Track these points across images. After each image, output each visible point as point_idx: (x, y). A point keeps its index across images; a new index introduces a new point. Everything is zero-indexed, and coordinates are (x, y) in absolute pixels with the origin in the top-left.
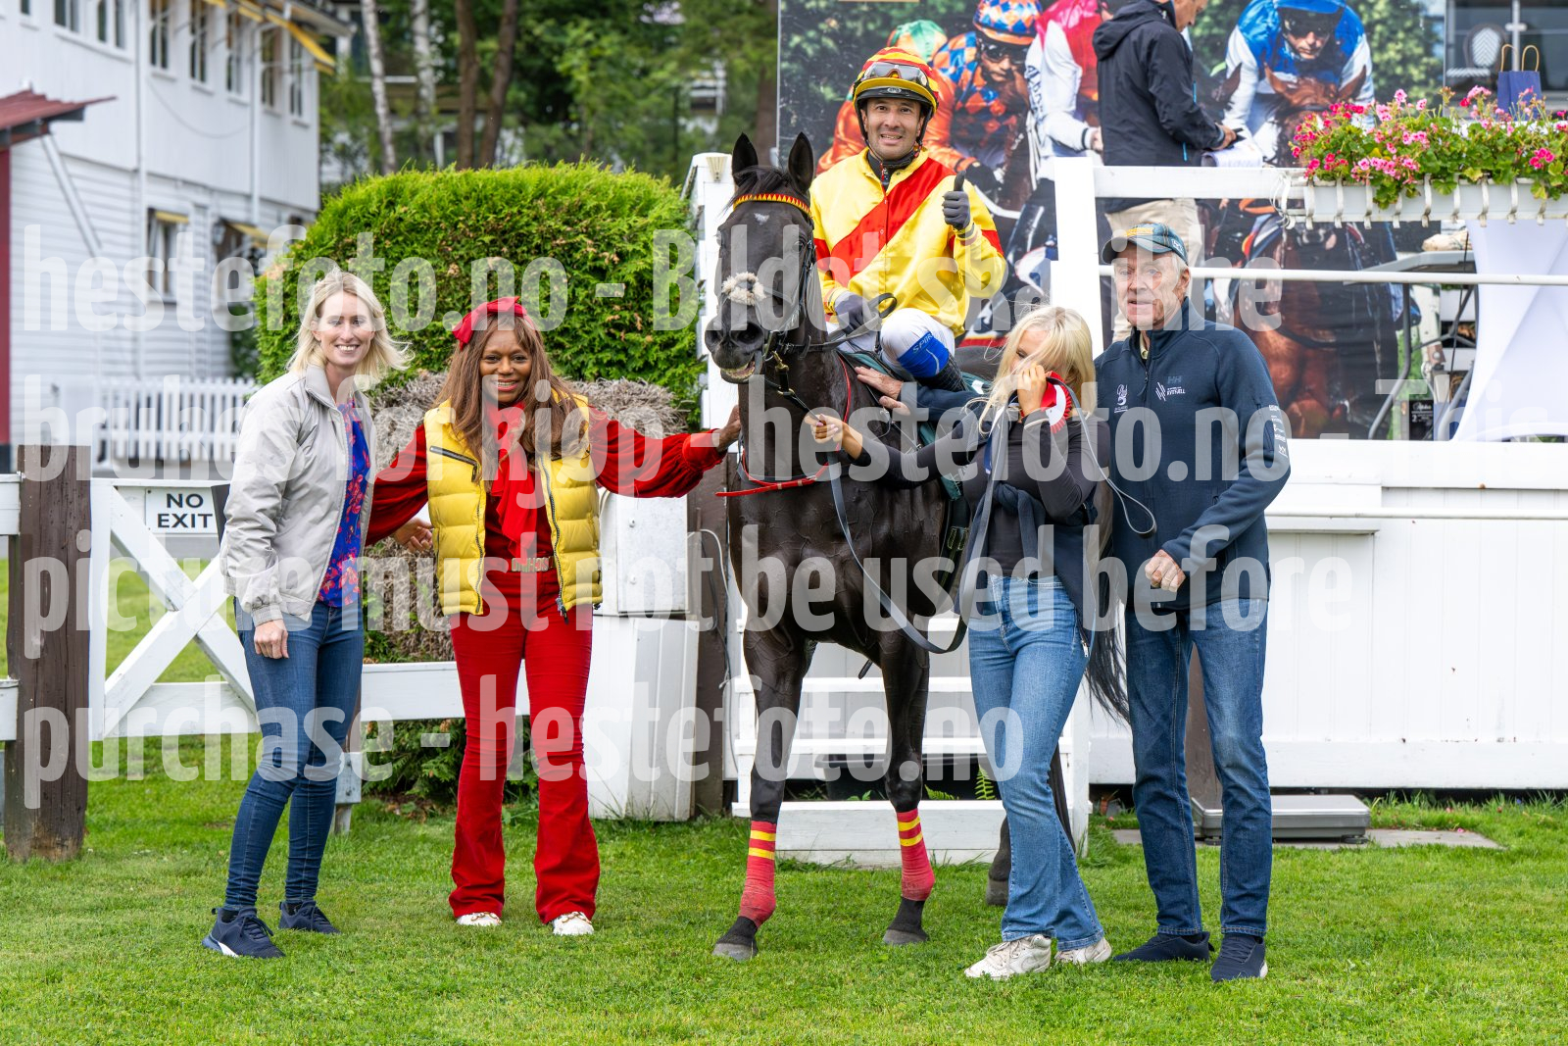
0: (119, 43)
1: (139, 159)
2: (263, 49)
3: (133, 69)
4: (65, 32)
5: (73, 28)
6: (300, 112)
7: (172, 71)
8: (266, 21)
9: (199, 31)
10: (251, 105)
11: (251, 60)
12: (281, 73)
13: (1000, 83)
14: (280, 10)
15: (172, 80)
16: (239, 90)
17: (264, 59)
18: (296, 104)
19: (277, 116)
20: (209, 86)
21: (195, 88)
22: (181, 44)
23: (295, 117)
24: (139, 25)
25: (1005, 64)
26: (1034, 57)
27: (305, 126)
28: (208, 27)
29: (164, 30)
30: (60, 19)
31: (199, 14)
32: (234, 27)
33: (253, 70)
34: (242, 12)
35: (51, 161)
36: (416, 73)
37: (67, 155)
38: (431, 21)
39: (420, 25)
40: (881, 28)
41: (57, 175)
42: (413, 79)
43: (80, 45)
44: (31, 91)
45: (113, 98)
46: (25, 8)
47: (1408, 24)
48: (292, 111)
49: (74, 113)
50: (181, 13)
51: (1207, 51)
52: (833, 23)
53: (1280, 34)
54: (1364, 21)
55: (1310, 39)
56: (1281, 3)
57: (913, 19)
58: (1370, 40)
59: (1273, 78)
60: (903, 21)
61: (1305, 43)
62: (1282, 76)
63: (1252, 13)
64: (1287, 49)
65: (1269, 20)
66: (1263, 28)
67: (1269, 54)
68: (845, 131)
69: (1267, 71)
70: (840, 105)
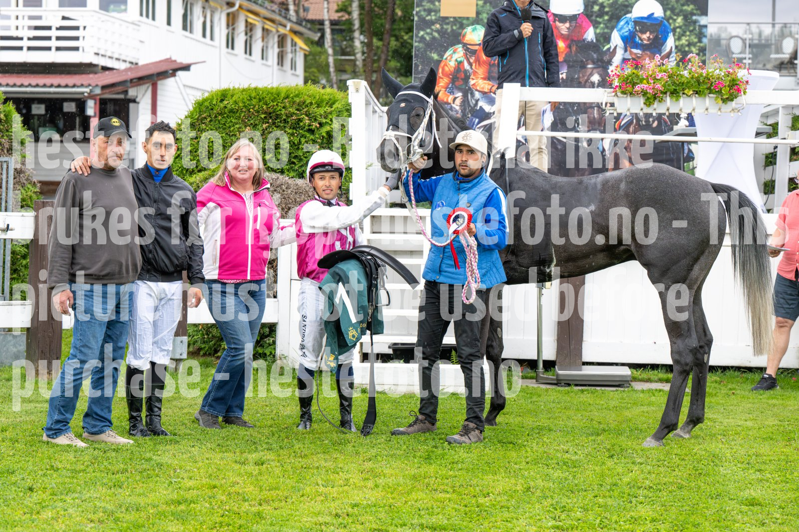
0: (212, 38)
2: (279, 42)
3: (218, 49)
4: (187, 34)
5: (191, 32)
6: (295, 70)
7: (236, 51)
8: (278, 31)
9: (249, 34)
10: (273, 66)
11: (273, 47)
12: (287, 53)
14: (285, 26)
15: (236, 55)
16: (267, 60)
17: (279, 47)
18: (293, 66)
19: (285, 71)
20: (253, 58)
21: (247, 59)
22: (240, 40)
23: (293, 72)
24: (221, 30)
27: (297, 76)
28: (253, 32)
29: (233, 34)
30: (185, 28)
31: (249, 28)
32: (265, 33)
33: (273, 52)
34: (266, 27)
35: (179, 88)
36: (354, 55)
37: (187, 86)
38: (361, 34)
39: (357, 34)
40: (459, 28)
41: (181, 93)
42: (352, 58)
43: (194, 39)
44: (170, 58)
45: (204, 62)
46: (169, 23)
47: (691, 28)
48: (292, 69)
49: (186, 68)
50: (241, 27)
51: (602, 39)
52: (438, 26)
53: (634, 33)
54: (672, 27)
55: (648, 34)
56: (635, 18)
57: (473, 25)
58: (674, 35)
59: (631, 52)
60: (468, 26)
61: (645, 36)
62: (634, 51)
63: (622, 23)
64: (637, 39)
65: (630, 26)
66: (627, 29)
67: (629, 41)
68: (442, 73)
69: (628, 49)
70: (440, 61)
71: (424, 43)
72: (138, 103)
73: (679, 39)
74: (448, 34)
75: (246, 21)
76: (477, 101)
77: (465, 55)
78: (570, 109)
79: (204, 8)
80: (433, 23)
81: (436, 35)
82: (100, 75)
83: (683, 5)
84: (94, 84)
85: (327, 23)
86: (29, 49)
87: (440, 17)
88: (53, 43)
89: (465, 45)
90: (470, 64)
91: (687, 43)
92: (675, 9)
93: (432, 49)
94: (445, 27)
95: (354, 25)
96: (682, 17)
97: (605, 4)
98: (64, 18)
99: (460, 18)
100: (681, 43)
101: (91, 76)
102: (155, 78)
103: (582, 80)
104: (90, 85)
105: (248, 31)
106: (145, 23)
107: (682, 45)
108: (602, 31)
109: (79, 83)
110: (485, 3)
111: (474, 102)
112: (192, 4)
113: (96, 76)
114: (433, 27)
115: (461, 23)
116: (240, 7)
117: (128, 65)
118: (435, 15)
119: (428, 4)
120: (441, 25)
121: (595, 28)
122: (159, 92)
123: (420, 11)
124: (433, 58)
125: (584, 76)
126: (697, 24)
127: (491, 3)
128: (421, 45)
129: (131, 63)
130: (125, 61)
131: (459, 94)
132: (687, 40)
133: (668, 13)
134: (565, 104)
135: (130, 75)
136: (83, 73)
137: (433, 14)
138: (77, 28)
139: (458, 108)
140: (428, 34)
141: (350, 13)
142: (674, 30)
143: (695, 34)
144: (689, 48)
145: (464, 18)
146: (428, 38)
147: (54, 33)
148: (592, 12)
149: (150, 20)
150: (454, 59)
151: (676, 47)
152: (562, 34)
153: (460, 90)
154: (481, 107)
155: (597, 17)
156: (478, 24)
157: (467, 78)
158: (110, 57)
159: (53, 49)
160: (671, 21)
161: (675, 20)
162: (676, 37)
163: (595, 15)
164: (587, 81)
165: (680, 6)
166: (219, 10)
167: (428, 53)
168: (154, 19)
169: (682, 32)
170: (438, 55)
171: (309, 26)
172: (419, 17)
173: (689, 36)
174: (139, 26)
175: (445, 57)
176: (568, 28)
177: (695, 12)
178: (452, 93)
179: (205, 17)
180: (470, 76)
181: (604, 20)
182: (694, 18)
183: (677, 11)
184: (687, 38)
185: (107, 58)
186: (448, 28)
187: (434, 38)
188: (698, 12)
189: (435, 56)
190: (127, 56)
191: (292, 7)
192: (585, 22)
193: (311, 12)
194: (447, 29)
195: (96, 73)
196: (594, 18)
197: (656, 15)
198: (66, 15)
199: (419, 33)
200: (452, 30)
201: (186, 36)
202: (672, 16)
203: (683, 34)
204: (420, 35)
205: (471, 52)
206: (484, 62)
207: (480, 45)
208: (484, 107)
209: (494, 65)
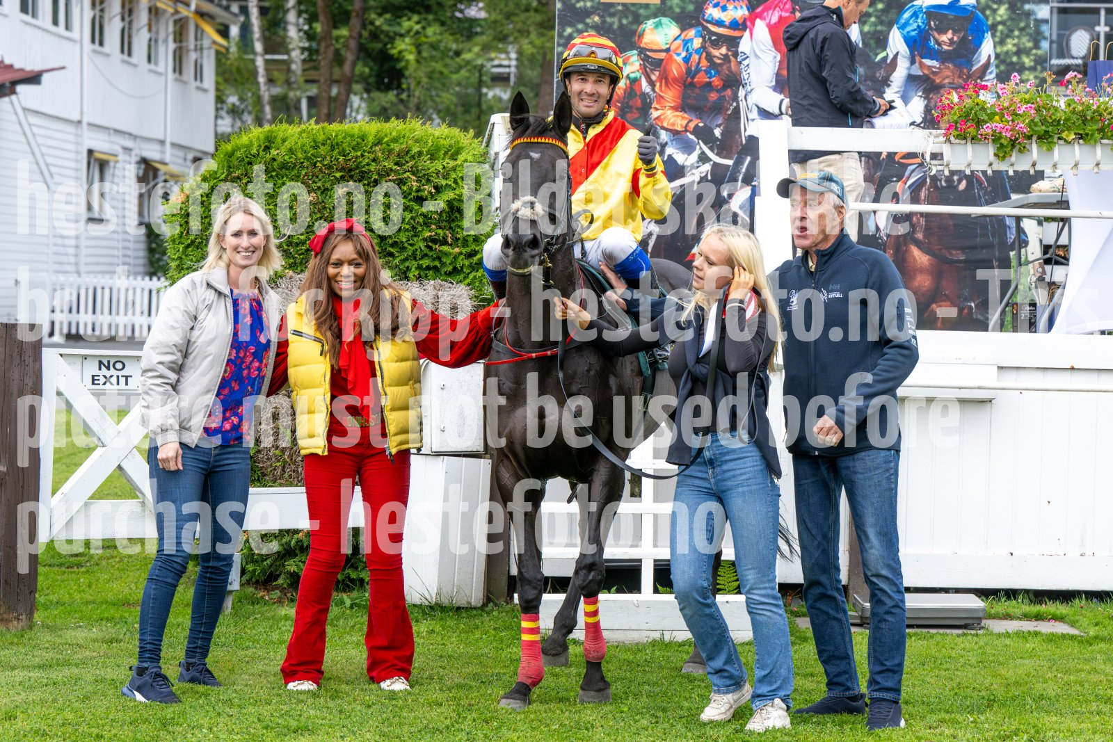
0: (68, 27)
1: (82, 113)
2: (175, 33)
3: (78, 46)
4: (28, 18)
5: (34, 15)
6: (201, 80)
7: (106, 48)
8: (177, 12)
9: (127, 19)
10: (166, 74)
11: (166, 41)
12: (188, 51)
13: (720, 64)
14: (188, 5)
15: (107, 55)
16: (156, 64)
17: (175, 41)
18: (199, 74)
19: (185, 83)
20: (134, 60)
21: (124, 61)
22: (113, 29)
23: (198, 83)
24: (83, 15)
25: (724, 50)
26: (745, 45)
27: (205, 91)
28: (134, 16)
29: (101, 17)
30: (24, 9)
31: (127, 7)
32: (153, 17)
33: (166, 51)
34: (159, 5)
35: (16, 113)
37: (29, 110)
38: (300, 14)
39: (291, 17)
40: (632, 23)
41: (20, 124)
42: (285, 57)
43: (39, 28)
44: (3, 62)
45: (63, 68)
47: (1022, 25)
48: (196, 79)
49: (34, 78)
50: (114, 6)
51: (872, 42)
52: (597, 18)
53: (928, 31)
54: (990, 23)
55: (950, 35)
56: (928, 7)
57: (655, 16)
58: (993, 36)
59: (921, 63)
60: (648, 18)
61: (944, 38)
62: (927, 62)
63: (906, 15)
64: (932, 43)
65: (919, 20)
66: (915, 26)
67: (918, 46)
69: (917, 58)
73: (1002, 42)
74: (614, 33)
76: (664, 146)
77: (643, 68)
80: (588, 13)
87: (599, 3)
89: (642, 52)
90: (652, 84)
91: (1014, 49)
94: (609, 20)
96: (1006, 6)
99: (633, 4)
100: (1005, 49)
105: (126, 15)
107: (1007, 53)
108: (872, 29)
114: (588, 21)
115: (636, 14)
120: (601, 17)
126: (1032, 17)
132: (1014, 45)
142: (993, 28)
143: (1030, 35)
144: (1019, 57)
145: (640, 5)
151: (997, 56)
153: (637, 126)
154: (670, 156)
156: (664, 15)
157: (646, 108)
160: (988, 12)
161: (995, 11)
162: (997, 40)
169: (1006, 32)
172: (564, 3)
173: (1018, 37)
180: (651, 103)
181: (876, 10)
184: (1016, 41)
186: (614, 21)
194: (611, 24)
199: (563, 30)
200: (621, 26)
201: (27, 23)
202: (990, 3)
203: (1009, 35)
204: (566, 34)
205: (652, 62)
206: (675, 80)
207: (668, 50)
208: (675, 156)
209: (692, 85)
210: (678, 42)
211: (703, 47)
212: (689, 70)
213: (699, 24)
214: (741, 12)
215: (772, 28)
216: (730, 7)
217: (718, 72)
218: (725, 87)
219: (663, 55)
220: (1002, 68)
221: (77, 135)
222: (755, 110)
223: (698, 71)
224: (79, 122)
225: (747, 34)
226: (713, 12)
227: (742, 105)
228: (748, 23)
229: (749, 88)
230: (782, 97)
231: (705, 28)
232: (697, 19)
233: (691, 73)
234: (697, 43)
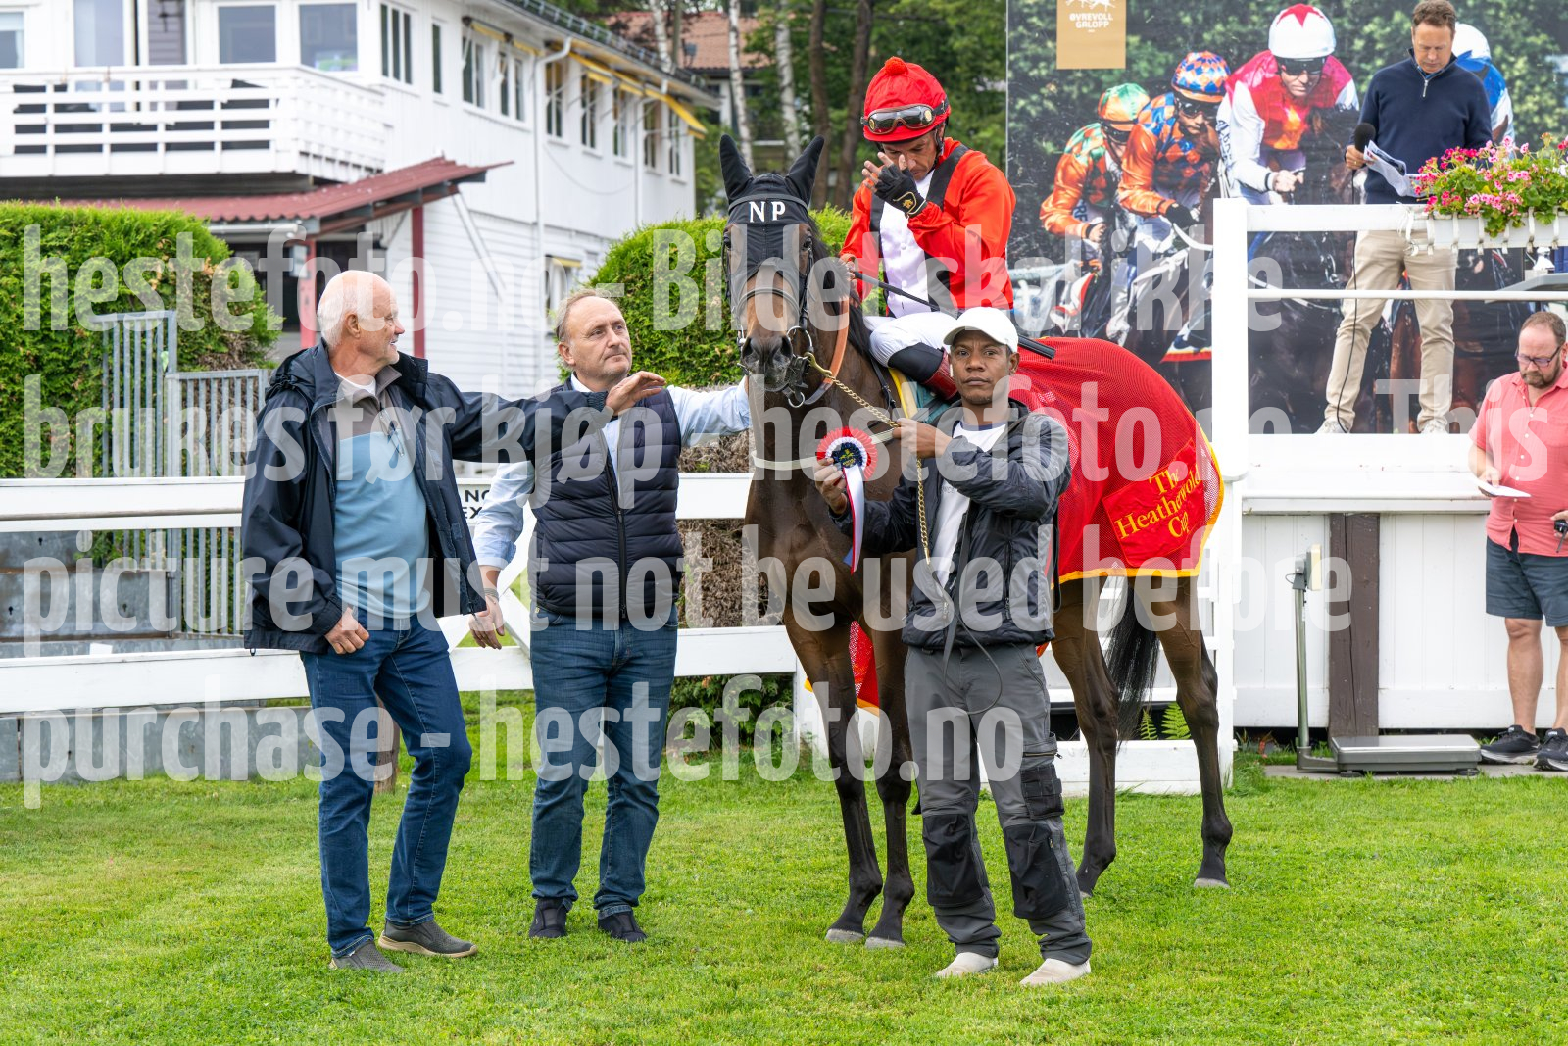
0: (519, 116)
1: (538, 214)
2: (645, 118)
3: (531, 138)
4: (472, 107)
6: (678, 172)
7: (566, 139)
8: (645, 96)
9: (589, 105)
10: (635, 166)
11: (635, 128)
12: (661, 139)
13: (1196, 136)
14: (658, 86)
15: (566, 147)
16: (624, 154)
17: (646, 128)
18: (674, 165)
19: (659, 176)
20: (598, 151)
21: (586, 153)
22: (573, 116)
23: (674, 176)
24: (536, 99)
25: (1199, 119)
26: (1224, 113)
27: (683, 184)
28: (597, 100)
29: (558, 103)
30: (467, 96)
31: (588, 93)
32: (619, 101)
33: (636, 138)
34: (624, 87)
35: (461, 216)
36: (784, 138)
37: (476, 212)
38: (797, 95)
39: (787, 96)
41: (466, 228)
42: (781, 143)
43: (486, 118)
44: (443, 158)
45: (511, 163)
46: (437, 88)
47: (1544, 79)
48: (671, 171)
49: (477, 176)
50: (573, 90)
52: (1053, 88)
54: (1506, 78)
57: (1120, 83)
58: (1511, 93)
60: (1111, 85)
68: (1064, 179)
70: (1059, 157)
71: (1028, 122)
72: (385, 249)
73: (1521, 100)
74: (1073, 104)
75: (584, 78)
76: (1133, 232)
77: (1108, 143)
78: (1314, 242)
79: (502, 55)
80: (1042, 82)
81: (1049, 105)
82: (312, 195)
83: (1526, 35)
84: (305, 214)
85: (736, 76)
86: (169, 147)
87: (1055, 70)
88: (218, 135)
89: (1106, 124)
90: (1118, 161)
91: (1535, 108)
92: (1513, 42)
93: (1043, 134)
94: (1066, 89)
95: (782, 78)
96: (1525, 58)
97: (1376, 36)
98: (236, 84)
99: (1094, 70)
100: (1524, 108)
101: (295, 198)
102: (420, 198)
103: (1336, 185)
104: (297, 217)
105: (588, 100)
106: (393, 89)
107: (1527, 112)
109: (274, 215)
110: (1143, 41)
111: (1126, 233)
112: (479, 48)
113: (306, 198)
114: (1043, 91)
115: (1097, 81)
116: (573, 51)
117: (363, 174)
118: (1047, 67)
119: (1033, 46)
120: (1058, 86)
121: (1359, 82)
122: (427, 226)
123: (1017, 60)
124: (1044, 150)
125: (1338, 177)
126: (1555, 71)
127: (1154, 40)
128: (1021, 126)
129: (369, 169)
130: (357, 166)
131: (1098, 220)
132: (1535, 103)
133: (1499, 50)
134: (1303, 234)
135: (371, 195)
136: (276, 194)
137: (1042, 64)
138: (263, 104)
139: (1095, 246)
140: (1033, 103)
141: (771, 54)
142: (1510, 84)
143: (1553, 91)
144: (1541, 117)
145: (1103, 71)
146: (1033, 112)
147: (217, 115)
148: (1352, 52)
149: (402, 84)
150: (1085, 151)
151: (1516, 116)
152: (1294, 97)
153: (1098, 210)
154: (1140, 243)
155: (1360, 61)
156: (1130, 81)
157: (1111, 188)
158: (329, 160)
159: (218, 147)
160: (1504, 66)
161: (1511, 65)
162: (1515, 97)
163: (1357, 57)
164: (1344, 186)
165: (1521, 38)
166: (532, 57)
167: (1035, 141)
168: (408, 80)
169: (1525, 88)
170: (1055, 145)
171: (703, 82)
172: (1015, 72)
173: (1540, 94)
174: (382, 94)
175: (1068, 148)
176: (1305, 85)
177: (1550, 47)
178: (1083, 217)
179: (506, 74)
180: (1117, 183)
181: (1375, 67)
182: (1549, 59)
183: (1515, 46)
184: (1537, 98)
185: (324, 160)
186: (1073, 91)
187: (1045, 111)
188: (1557, 47)
189: (1049, 147)
190: (362, 156)
191: (664, 47)
192: (1337, 70)
193: (698, 54)
194: (1070, 94)
195: (303, 192)
196: (1355, 63)
197: (1474, 56)
198: (240, 77)
199: (1016, 102)
200: (1082, 96)
201: (471, 113)
202: (1507, 56)
203: (1529, 91)
204: (1018, 107)
205: (1118, 136)
206: (1145, 155)
207: (1135, 122)
208: (1146, 243)
209: (1164, 160)
210: (1147, 111)
211: (1176, 116)
212: (1160, 142)
213: (1171, 90)
214: (1216, 74)
215: (1252, 90)
216: (1206, 69)
217: (1193, 145)
218: (1202, 161)
219: (1129, 127)
220: (1522, 129)
221: (532, 239)
222: (1237, 187)
223: (1170, 144)
224: (535, 224)
225: (1226, 98)
226: (1185, 76)
227: (1223, 181)
228: (1228, 87)
229: (1229, 161)
230: (1268, 170)
231: (1178, 95)
232: (1168, 83)
233: (1162, 146)
234: (1169, 111)
